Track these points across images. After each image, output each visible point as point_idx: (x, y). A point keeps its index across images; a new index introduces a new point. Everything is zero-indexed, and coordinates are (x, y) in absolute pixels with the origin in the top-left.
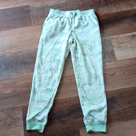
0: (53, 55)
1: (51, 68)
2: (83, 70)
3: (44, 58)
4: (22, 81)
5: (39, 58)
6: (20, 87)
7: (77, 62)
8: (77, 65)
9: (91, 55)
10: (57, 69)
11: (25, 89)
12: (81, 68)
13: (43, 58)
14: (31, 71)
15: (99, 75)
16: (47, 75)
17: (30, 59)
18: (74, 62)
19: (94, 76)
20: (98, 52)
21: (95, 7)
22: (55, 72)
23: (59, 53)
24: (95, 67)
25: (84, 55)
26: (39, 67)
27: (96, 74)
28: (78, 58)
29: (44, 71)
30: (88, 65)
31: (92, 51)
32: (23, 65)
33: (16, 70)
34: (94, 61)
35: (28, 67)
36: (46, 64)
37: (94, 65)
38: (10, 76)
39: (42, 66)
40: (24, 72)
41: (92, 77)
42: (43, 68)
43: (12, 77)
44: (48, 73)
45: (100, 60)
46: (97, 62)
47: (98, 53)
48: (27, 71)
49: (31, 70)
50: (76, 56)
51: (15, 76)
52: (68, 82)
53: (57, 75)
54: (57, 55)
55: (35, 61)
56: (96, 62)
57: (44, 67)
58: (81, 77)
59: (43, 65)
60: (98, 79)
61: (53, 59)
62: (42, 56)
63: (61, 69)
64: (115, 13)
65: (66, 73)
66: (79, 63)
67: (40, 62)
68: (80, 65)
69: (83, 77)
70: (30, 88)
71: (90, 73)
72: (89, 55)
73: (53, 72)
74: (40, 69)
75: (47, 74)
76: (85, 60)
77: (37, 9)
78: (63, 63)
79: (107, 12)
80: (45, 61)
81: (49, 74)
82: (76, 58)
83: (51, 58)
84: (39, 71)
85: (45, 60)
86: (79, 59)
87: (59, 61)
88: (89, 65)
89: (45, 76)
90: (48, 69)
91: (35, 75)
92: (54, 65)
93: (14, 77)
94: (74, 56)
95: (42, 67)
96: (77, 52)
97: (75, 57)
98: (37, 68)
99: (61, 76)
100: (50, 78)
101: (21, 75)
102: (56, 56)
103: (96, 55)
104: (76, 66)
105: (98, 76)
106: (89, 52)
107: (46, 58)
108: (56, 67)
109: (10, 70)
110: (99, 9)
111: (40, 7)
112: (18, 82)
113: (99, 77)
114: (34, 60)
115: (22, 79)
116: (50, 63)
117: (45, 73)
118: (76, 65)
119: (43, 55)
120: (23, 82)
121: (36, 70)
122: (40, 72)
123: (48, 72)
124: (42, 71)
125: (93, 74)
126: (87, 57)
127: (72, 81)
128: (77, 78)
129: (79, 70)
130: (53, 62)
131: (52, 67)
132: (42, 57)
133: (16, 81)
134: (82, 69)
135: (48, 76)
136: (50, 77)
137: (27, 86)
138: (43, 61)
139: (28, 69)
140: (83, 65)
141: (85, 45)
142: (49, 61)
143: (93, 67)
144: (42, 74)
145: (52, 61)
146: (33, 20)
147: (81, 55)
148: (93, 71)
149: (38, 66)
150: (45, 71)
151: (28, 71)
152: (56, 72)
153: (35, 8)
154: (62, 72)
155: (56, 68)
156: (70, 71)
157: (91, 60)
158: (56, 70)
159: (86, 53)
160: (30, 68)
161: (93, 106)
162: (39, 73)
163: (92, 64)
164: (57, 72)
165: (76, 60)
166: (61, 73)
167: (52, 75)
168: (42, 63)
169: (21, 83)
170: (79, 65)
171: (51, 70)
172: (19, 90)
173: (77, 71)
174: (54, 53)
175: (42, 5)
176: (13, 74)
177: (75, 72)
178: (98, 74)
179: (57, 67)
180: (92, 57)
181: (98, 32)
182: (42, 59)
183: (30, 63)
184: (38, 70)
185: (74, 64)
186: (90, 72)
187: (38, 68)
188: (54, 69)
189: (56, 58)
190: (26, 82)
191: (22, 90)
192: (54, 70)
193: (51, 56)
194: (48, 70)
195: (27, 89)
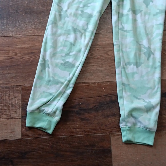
0: (81, 5)
1: (75, 27)
2: (129, 39)
3: (65, 8)
4: (24, 43)
5: (57, 6)
6: (20, 53)
7: (120, 22)
8: (120, 28)
9: (145, 14)
10: (85, 30)
11: (29, 57)
12: (125, 33)
13: (63, 7)
15: (155, 50)
16: (68, 40)
17: (41, 6)
18: (116, 22)
19: (146, 51)
20: (158, 9)
22: (81, 36)
23: (91, 3)
24: (150, 36)
25: (134, 11)
26: (55, 23)
27: (149, 48)
28: (122, 15)
29: (63, 32)
30: (138, 30)
31: (149, 6)
32: (29, 15)
33: (16, 23)
34: (149, 25)
35: (36, 20)
36: (67, 19)
37: (147, 32)
38: (4, 32)
39: (60, 22)
40: (30, 27)
41: (142, 53)
42: (61, 26)
43: (7, 33)
44: (69, 36)
45: (159, 24)
46: (155, 26)
47: (158, 11)
48: (33, 27)
49: (40, 26)
50: (121, 12)
51: (12, 32)
52: (101, 55)
53: (85, 41)
54: (89, 5)
55: (49, 11)
56: (153, 27)
57: (64, 25)
58: (124, 50)
59: (63, 21)
60: (152, 56)
61: (80, 12)
62: (62, 3)
63: (92, 32)
65: (99, 40)
66: (123, 24)
67: (57, 13)
68: (125, 29)
69: (128, 50)
70: (37, 56)
71: (140, 45)
72: (143, 12)
73: (79, 35)
74: (57, 27)
75: (67, 37)
76: (135, 21)
78: (97, 21)
80: (67, 13)
81: (71, 38)
82: (120, 15)
83: (77, 10)
84: (54, 30)
85: (66, 11)
86: (124, 18)
87: (90, 16)
88: (140, 32)
89: (63, 40)
90: (71, 28)
91: (47, 36)
92: (81, 22)
93: (11, 34)
94: (116, 12)
95: (60, 24)
96: (123, 5)
97: (119, 13)
98: (52, 24)
99: (90, 44)
100: (71, 44)
101: (23, 33)
102: (86, 8)
103: (154, 15)
104: (117, 29)
105: (152, 51)
106: (143, 7)
107: (68, 8)
108: (83, 27)
109: (5, 21)
112: (17, 45)
113: (153, 54)
114: (47, 8)
115: (24, 39)
116: (74, 18)
117: (64, 34)
118: (117, 27)
119: (63, 3)
120: (26, 46)
121: (49, 28)
122: (56, 31)
123: (69, 34)
124: (59, 31)
125: (145, 47)
126: (138, 16)
127: (108, 55)
128: (118, 51)
129: (122, 38)
130: (80, 17)
131: (78, 26)
132: (61, 6)
133: (15, 42)
134: (126, 36)
135: (68, 41)
136: (73, 43)
137: (32, 53)
138: (62, 13)
139: (37, 24)
140: (131, 30)
142: (73, 14)
143: (147, 35)
144: (60, 35)
145: (78, 15)
147: (129, 11)
148: (145, 42)
149: (53, 21)
150: (65, 31)
151: (35, 27)
152: (83, 36)
154: (93, 37)
155: (83, 29)
156: (107, 37)
157: (144, 22)
158: (83, 31)
159: (137, 8)
160: (40, 23)
161: (138, 100)
162: (54, 34)
163: (146, 30)
164: (85, 36)
165: (120, 18)
166: (91, 38)
167: (76, 39)
168: (60, 15)
169: (22, 46)
170: (122, 29)
171: (75, 30)
172: (19, 58)
173: (119, 39)
174: (83, 2)
176: (10, 29)
177: (116, 39)
178: (152, 47)
179: (85, 27)
180: (147, 17)
182: (62, 10)
183: (40, 13)
184: (52, 27)
185: (116, 26)
186: (140, 43)
187: (54, 25)
188: (80, 30)
189: (85, 11)
190: (31, 46)
191: (23, 58)
192: (80, 32)
193: (77, 5)
194: (69, 30)
195: (31, 57)
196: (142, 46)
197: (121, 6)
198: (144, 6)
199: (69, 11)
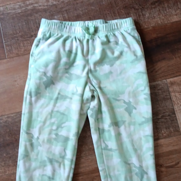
0: (54, 127)
1: (51, 157)
2: (116, 160)
3: (36, 135)
5: (26, 135)
7: (102, 140)
8: (103, 147)
9: (129, 125)
10: (63, 157)
12: (111, 153)
13: (33, 133)
14: (11, 164)
15: (147, 168)
16: (45, 173)
17: (8, 137)
18: (97, 143)
19: (137, 170)
20: (144, 117)
21: (135, 9)
22: (60, 166)
23: (65, 123)
24: (139, 151)
25: (116, 124)
26: (27, 156)
27: (141, 167)
28: (103, 130)
29: (38, 164)
30: (124, 146)
31: (132, 115)
34: (136, 137)
35: (5, 155)
36: (39, 148)
37: (136, 147)
39: (33, 153)
41: (133, 173)
42: (35, 157)
44: (45, 168)
45: (147, 136)
46: (143, 139)
47: (144, 120)
48: (3, 164)
49: (10, 161)
50: (101, 127)
53: (64, 172)
54: (63, 125)
55: (17, 141)
56: (141, 139)
57: (37, 155)
58: (112, 174)
59: (36, 151)
60: (145, 176)
61: (54, 136)
62: (31, 129)
63: (72, 160)
64: (176, 22)
65: (82, 166)
66: (106, 142)
67: (28, 144)
68: (109, 147)
69: (117, 173)
71: (129, 164)
72: (127, 123)
73: (56, 165)
74: (30, 159)
75: (44, 170)
76: (118, 135)
77: (13, 18)
78: (75, 146)
79: (159, 22)
80: (39, 140)
81: (49, 170)
82: (101, 132)
83: (50, 133)
84: (27, 164)
85: (38, 138)
86: (106, 134)
87: (67, 139)
88: (127, 148)
89: (39, 175)
90: (46, 159)
91: (20, 174)
92: (57, 149)
95: (33, 155)
96: (102, 118)
97: (99, 129)
98: (24, 158)
99: (71, 175)
100: (49, 178)
102: (60, 129)
103: (140, 125)
104: (100, 150)
105: (145, 170)
106: (126, 117)
107: (40, 134)
108: (60, 154)
110: (143, 15)
111: (19, 13)
113: (147, 173)
114: (15, 138)
116: (47, 146)
117: (40, 167)
118: (100, 147)
119: (33, 128)
121: (20, 163)
122: (30, 166)
123: (45, 166)
124: (34, 165)
125: (135, 167)
126: (122, 129)
129: (107, 160)
130: (55, 142)
131: (54, 154)
132: (31, 133)
134: (112, 156)
135: (46, 175)
136: (51, 176)
138: (34, 141)
139: (6, 160)
141: (117, 102)
142: (46, 140)
143: (135, 150)
144: (35, 170)
145: (53, 140)
146: (7, 46)
147: (110, 126)
148: (134, 160)
149: (24, 155)
150: (40, 162)
151: (5, 164)
152: (62, 166)
153: (8, 14)
154: (73, 166)
155: (61, 157)
156: (90, 160)
157: (130, 136)
158: (60, 160)
159: (119, 119)
160: (10, 157)
162: (28, 170)
163: (133, 145)
164: (64, 165)
165: (101, 136)
166: (71, 168)
167: (54, 171)
168: (32, 145)
170: (106, 148)
171: (51, 161)
173: (103, 162)
174: (56, 122)
175: (23, 7)
177: (100, 163)
178: (144, 165)
179: (63, 154)
180: (132, 128)
181: (143, 73)
182: (32, 137)
184: (24, 162)
185: (98, 147)
186: (130, 162)
187: (25, 159)
188: (56, 159)
189: (60, 134)
192: (57, 161)
193: (50, 128)
194: (45, 161)
196: (132, 165)
197: (100, 120)
198: (126, 115)
199: (41, 138)
